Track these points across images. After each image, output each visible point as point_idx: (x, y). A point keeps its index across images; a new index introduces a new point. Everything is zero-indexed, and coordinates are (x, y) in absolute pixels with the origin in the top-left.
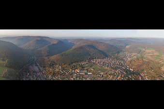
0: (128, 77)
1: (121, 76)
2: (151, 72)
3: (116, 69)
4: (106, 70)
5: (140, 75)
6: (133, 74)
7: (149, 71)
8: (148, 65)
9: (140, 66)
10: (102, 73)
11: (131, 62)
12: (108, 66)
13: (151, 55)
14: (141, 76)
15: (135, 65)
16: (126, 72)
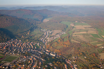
0: (48, 65)
1: (38, 65)
2: (83, 59)
3: (29, 54)
4: (15, 58)
5: (66, 63)
6: (56, 61)
7: (80, 58)
8: (79, 48)
9: (65, 50)
10: (8, 64)
11: (51, 43)
12: (16, 52)
13: (84, 34)
14: (68, 65)
15: (58, 48)
16: (45, 58)
